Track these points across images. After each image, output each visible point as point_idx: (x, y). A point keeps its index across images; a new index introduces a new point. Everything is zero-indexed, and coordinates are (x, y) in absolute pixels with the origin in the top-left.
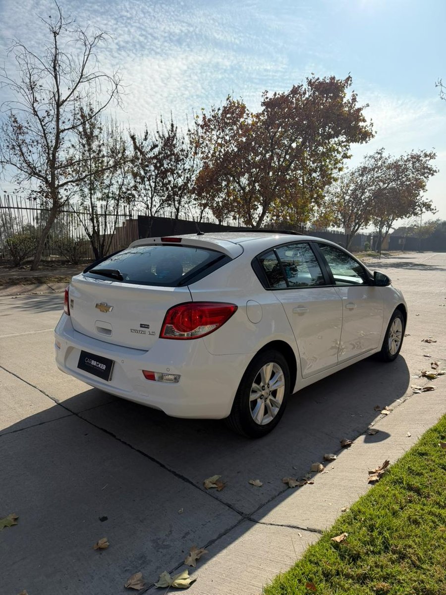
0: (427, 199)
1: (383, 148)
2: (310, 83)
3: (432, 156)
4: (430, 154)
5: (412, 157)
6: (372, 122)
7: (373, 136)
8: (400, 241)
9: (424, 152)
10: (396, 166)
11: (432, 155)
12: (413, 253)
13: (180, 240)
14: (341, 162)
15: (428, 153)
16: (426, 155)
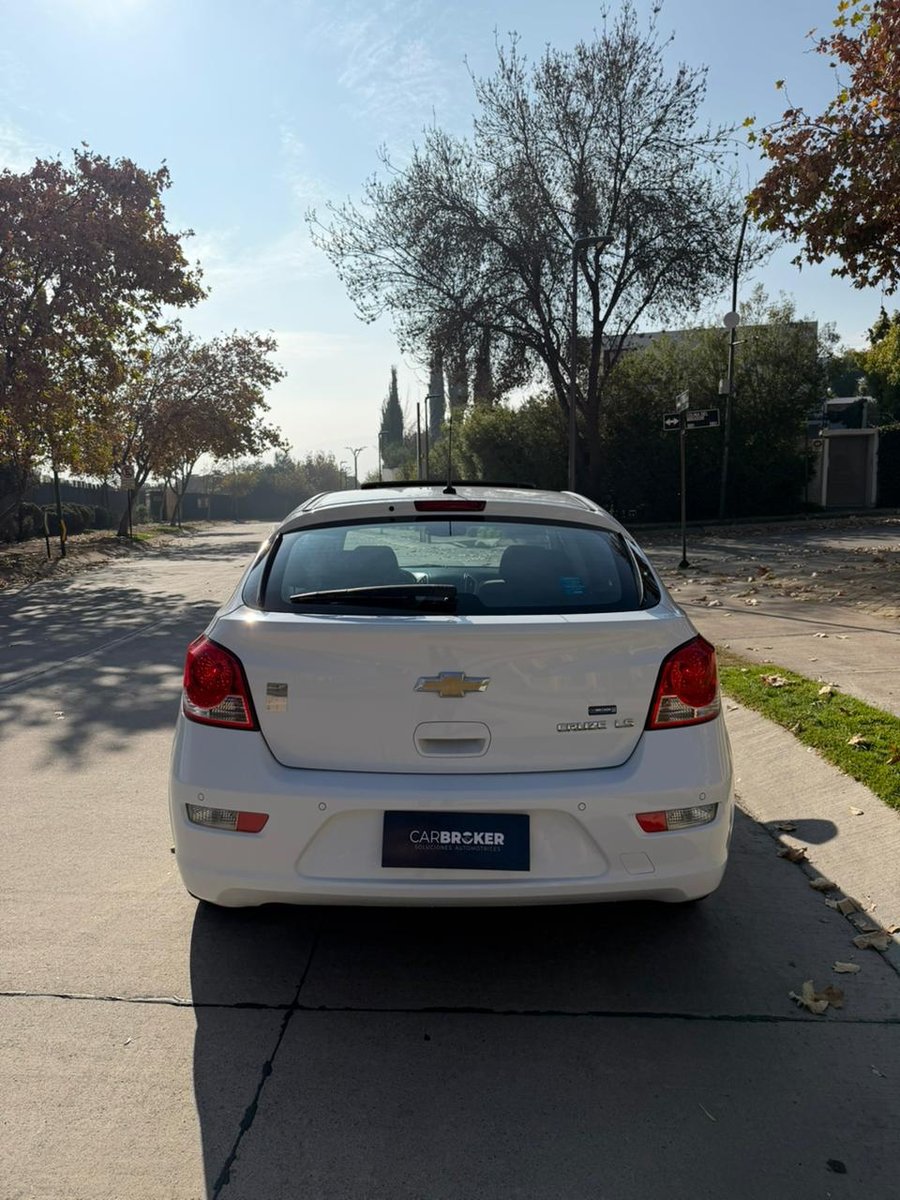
0: (271, 424)
1: (178, 320)
2: (83, 163)
3: (270, 345)
4: (267, 341)
5: (236, 344)
6: (201, 267)
7: (204, 296)
8: (199, 502)
9: (255, 336)
10: (203, 357)
11: (271, 343)
12: (229, 524)
13: (480, 505)
14: (144, 339)
15: (263, 339)
16: (260, 344)
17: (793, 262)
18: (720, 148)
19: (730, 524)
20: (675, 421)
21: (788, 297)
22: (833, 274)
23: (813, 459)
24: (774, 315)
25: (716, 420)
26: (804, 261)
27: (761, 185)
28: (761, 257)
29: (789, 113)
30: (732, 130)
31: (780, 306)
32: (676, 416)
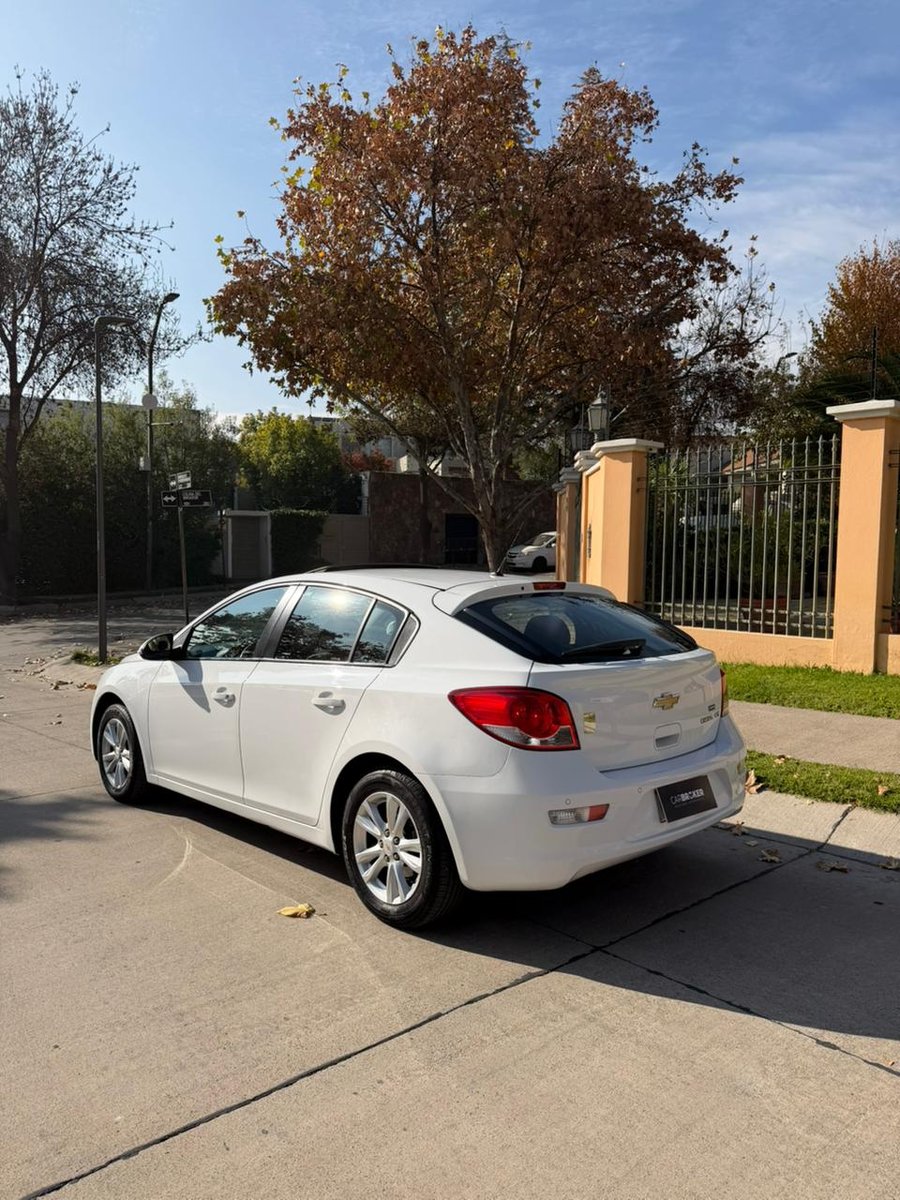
17: (244, 366)
18: (144, 243)
19: (159, 595)
20: (173, 499)
21: (189, 386)
22: (271, 382)
23: (220, 535)
24: (177, 401)
25: (209, 501)
26: (255, 367)
27: (221, 294)
28: (179, 349)
29: (249, 241)
30: (155, 229)
31: (181, 394)
32: (173, 494)
